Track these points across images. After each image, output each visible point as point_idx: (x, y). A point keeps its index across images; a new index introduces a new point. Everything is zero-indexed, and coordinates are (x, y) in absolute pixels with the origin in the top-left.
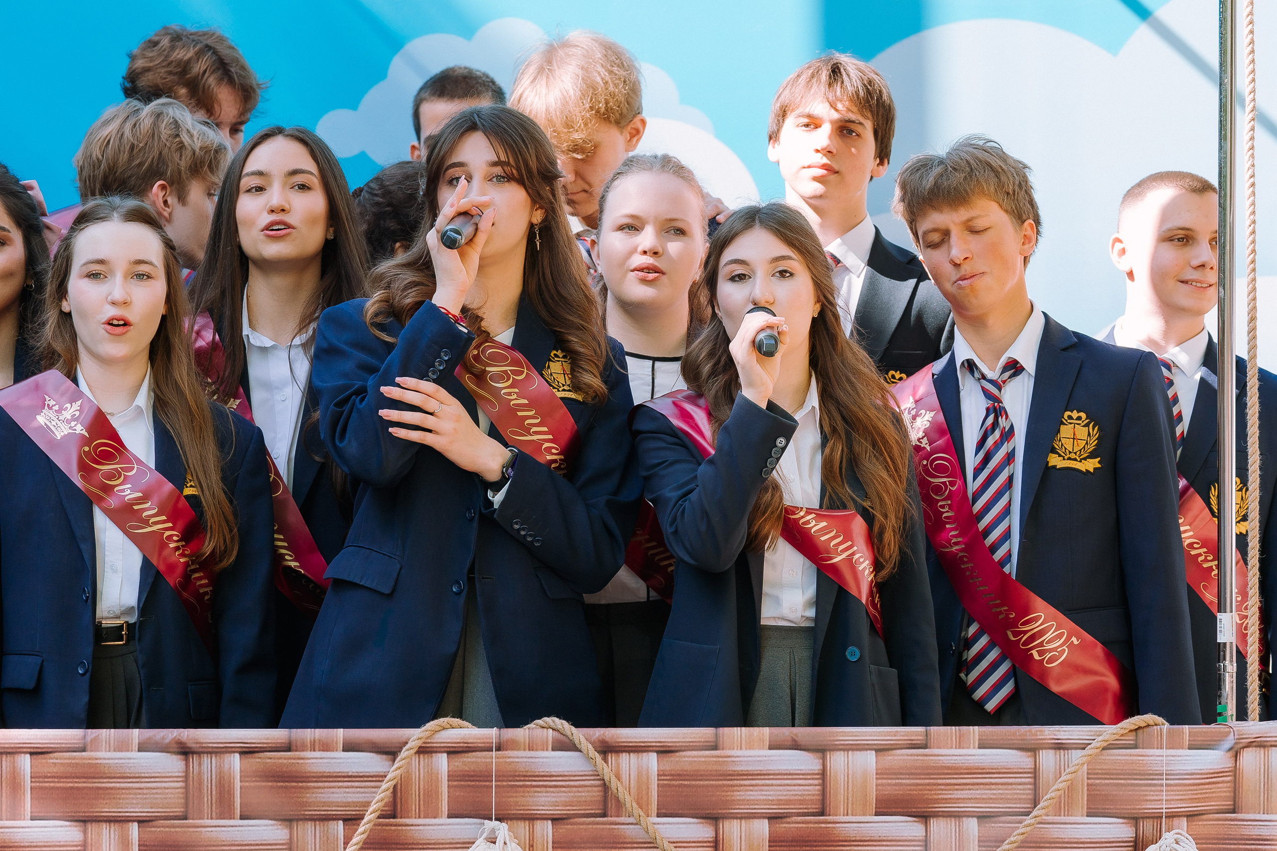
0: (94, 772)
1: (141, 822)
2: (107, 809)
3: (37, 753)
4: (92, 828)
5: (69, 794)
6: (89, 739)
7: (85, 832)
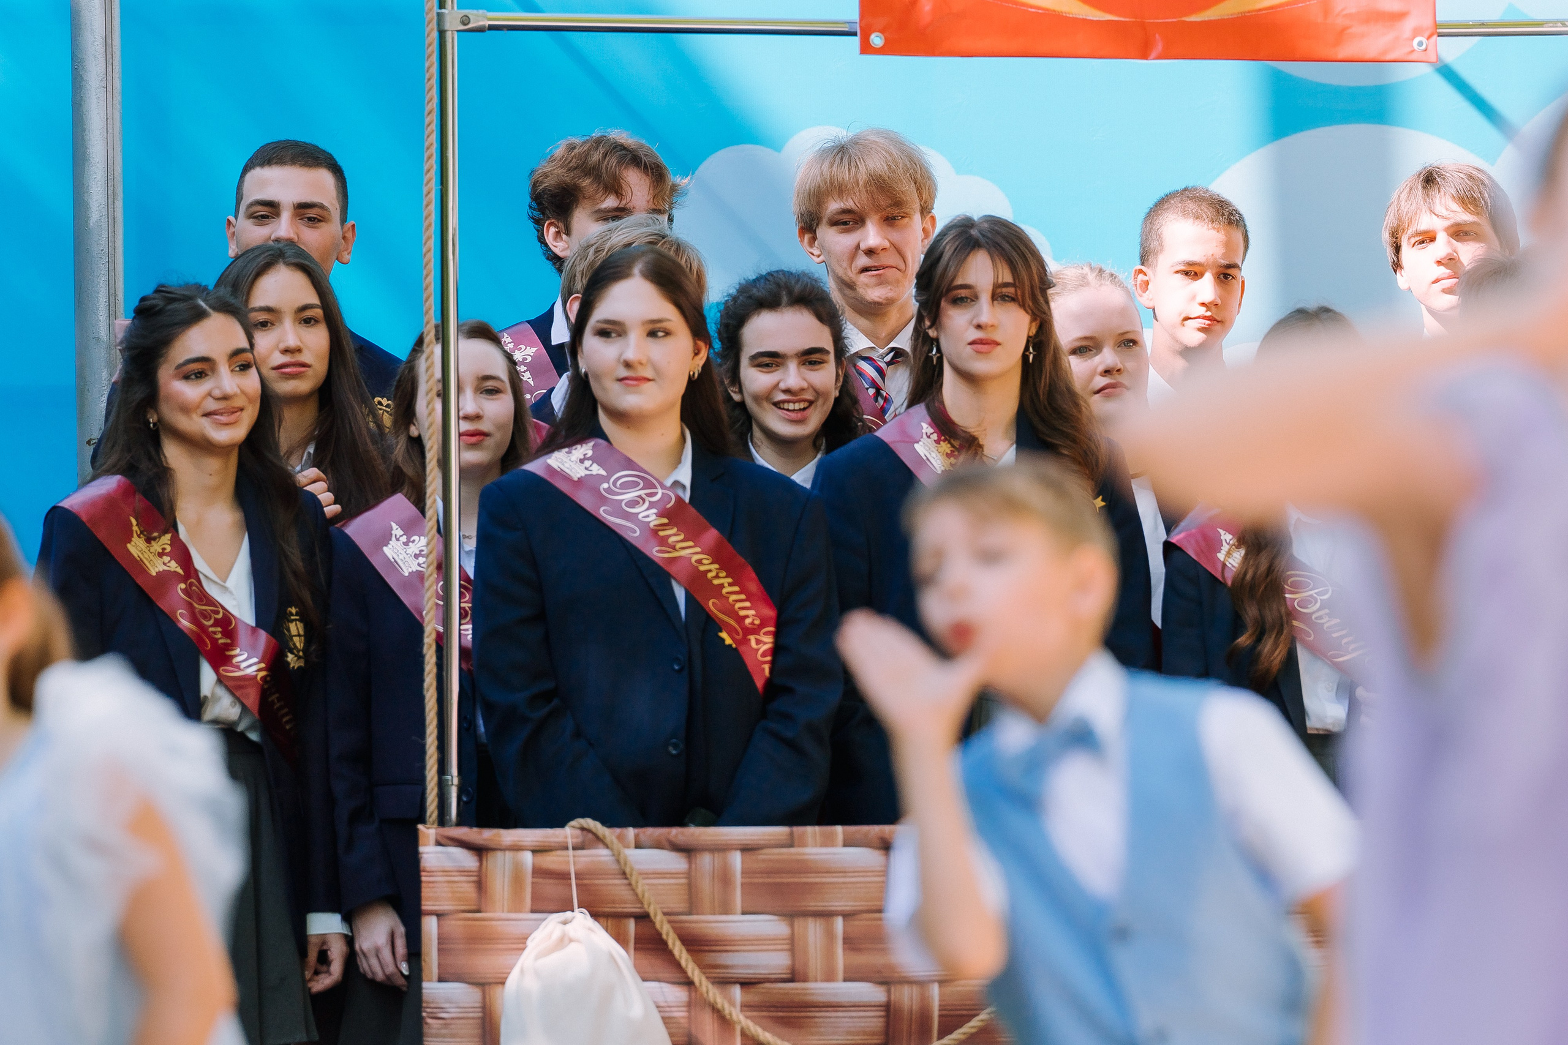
0: (804, 867)
1: (847, 916)
2: (814, 905)
3: (747, 849)
4: (799, 923)
5: (778, 890)
6: (796, 835)
7: (792, 926)
